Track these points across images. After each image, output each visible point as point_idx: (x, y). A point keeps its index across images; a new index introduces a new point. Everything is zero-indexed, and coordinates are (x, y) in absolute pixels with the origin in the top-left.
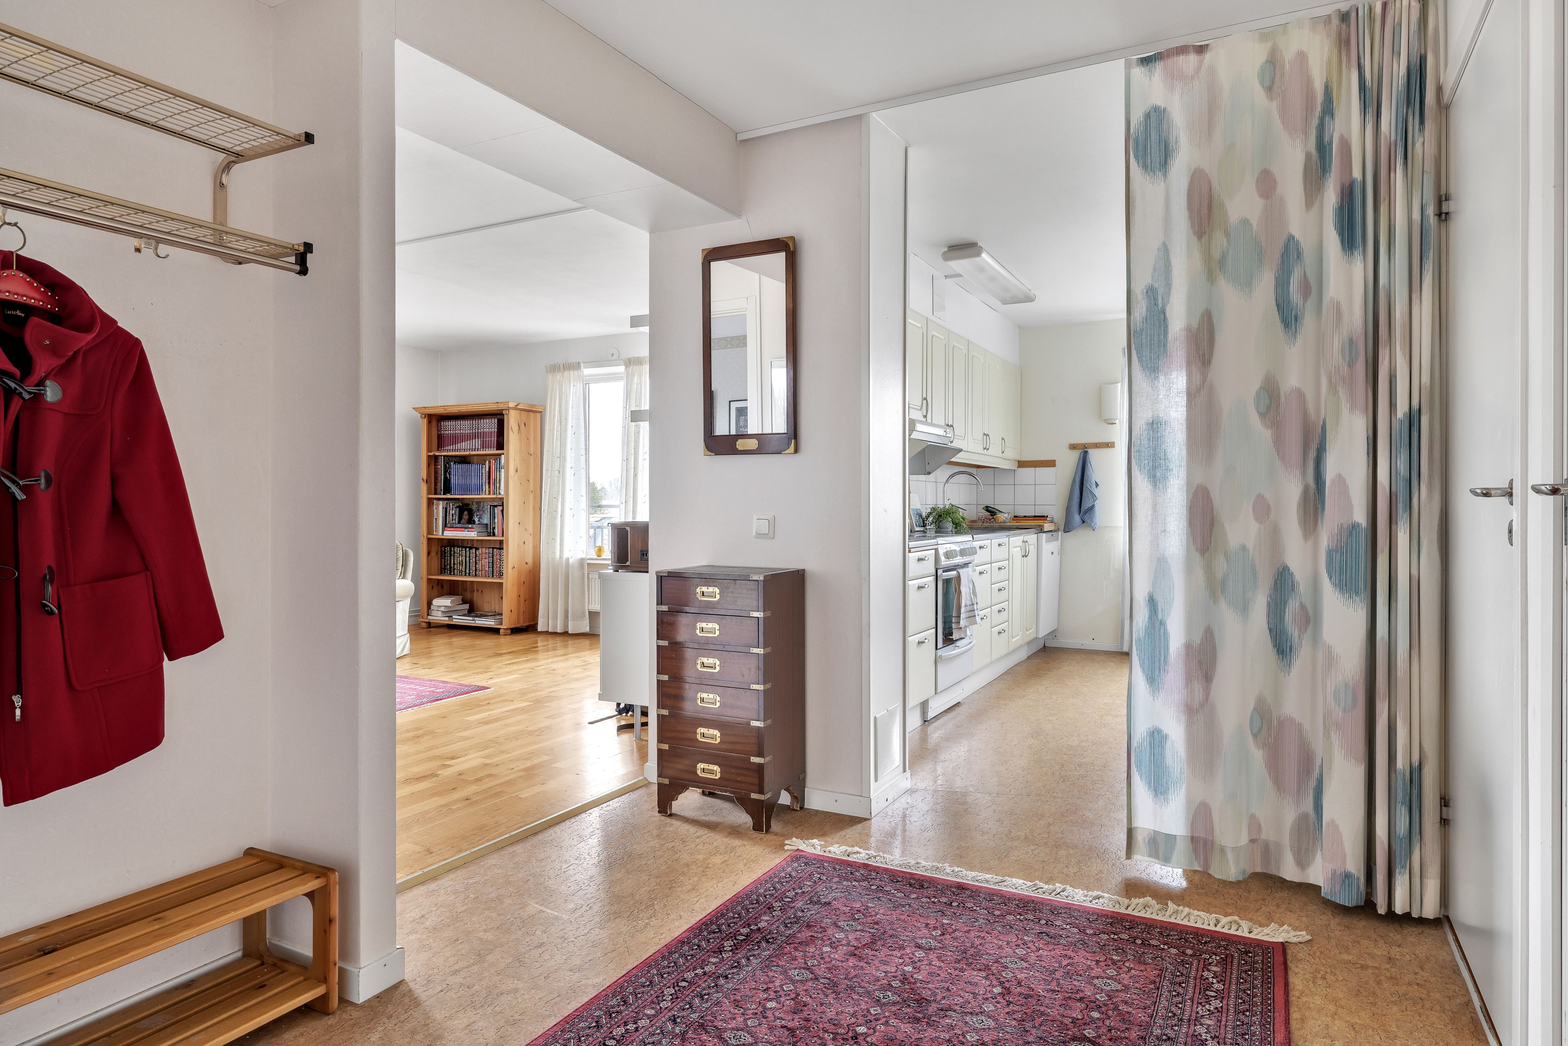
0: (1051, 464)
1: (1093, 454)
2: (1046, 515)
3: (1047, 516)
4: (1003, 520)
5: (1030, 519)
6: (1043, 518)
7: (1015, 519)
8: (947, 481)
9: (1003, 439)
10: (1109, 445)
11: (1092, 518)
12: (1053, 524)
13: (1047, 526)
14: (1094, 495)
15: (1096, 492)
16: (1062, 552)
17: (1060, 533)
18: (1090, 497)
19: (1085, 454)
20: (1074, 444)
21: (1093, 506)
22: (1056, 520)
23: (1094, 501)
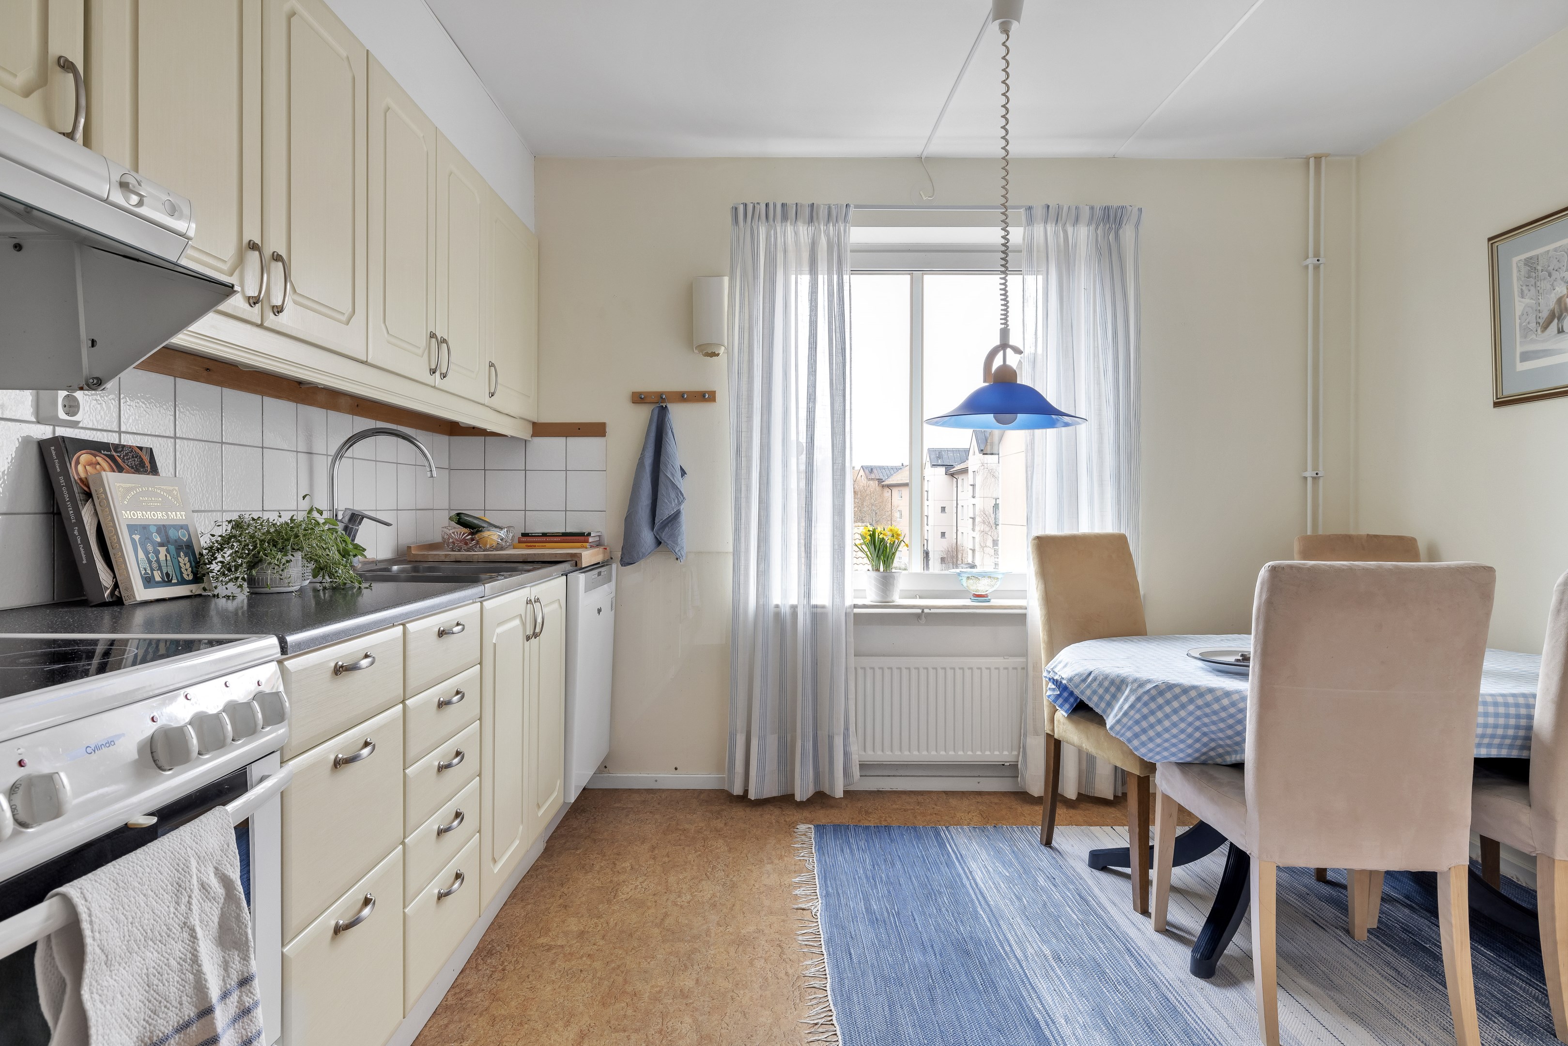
0: (597, 430)
1: (678, 414)
2: (586, 531)
3: (589, 534)
4: (495, 544)
5: (556, 539)
6: (580, 537)
7: (524, 539)
8: (339, 454)
9: (492, 365)
10: (706, 397)
11: (674, 536)
12: (601, 549)
13: (589, 556)
14: (678, 493)
15: (683, 485)
16: (617, 604)
17: (614, 566)
18: (673, 495)
19: (662, 412)
20: (640, 393)
21: (677, 514)
22: (606, 541)
23: (680, 504)
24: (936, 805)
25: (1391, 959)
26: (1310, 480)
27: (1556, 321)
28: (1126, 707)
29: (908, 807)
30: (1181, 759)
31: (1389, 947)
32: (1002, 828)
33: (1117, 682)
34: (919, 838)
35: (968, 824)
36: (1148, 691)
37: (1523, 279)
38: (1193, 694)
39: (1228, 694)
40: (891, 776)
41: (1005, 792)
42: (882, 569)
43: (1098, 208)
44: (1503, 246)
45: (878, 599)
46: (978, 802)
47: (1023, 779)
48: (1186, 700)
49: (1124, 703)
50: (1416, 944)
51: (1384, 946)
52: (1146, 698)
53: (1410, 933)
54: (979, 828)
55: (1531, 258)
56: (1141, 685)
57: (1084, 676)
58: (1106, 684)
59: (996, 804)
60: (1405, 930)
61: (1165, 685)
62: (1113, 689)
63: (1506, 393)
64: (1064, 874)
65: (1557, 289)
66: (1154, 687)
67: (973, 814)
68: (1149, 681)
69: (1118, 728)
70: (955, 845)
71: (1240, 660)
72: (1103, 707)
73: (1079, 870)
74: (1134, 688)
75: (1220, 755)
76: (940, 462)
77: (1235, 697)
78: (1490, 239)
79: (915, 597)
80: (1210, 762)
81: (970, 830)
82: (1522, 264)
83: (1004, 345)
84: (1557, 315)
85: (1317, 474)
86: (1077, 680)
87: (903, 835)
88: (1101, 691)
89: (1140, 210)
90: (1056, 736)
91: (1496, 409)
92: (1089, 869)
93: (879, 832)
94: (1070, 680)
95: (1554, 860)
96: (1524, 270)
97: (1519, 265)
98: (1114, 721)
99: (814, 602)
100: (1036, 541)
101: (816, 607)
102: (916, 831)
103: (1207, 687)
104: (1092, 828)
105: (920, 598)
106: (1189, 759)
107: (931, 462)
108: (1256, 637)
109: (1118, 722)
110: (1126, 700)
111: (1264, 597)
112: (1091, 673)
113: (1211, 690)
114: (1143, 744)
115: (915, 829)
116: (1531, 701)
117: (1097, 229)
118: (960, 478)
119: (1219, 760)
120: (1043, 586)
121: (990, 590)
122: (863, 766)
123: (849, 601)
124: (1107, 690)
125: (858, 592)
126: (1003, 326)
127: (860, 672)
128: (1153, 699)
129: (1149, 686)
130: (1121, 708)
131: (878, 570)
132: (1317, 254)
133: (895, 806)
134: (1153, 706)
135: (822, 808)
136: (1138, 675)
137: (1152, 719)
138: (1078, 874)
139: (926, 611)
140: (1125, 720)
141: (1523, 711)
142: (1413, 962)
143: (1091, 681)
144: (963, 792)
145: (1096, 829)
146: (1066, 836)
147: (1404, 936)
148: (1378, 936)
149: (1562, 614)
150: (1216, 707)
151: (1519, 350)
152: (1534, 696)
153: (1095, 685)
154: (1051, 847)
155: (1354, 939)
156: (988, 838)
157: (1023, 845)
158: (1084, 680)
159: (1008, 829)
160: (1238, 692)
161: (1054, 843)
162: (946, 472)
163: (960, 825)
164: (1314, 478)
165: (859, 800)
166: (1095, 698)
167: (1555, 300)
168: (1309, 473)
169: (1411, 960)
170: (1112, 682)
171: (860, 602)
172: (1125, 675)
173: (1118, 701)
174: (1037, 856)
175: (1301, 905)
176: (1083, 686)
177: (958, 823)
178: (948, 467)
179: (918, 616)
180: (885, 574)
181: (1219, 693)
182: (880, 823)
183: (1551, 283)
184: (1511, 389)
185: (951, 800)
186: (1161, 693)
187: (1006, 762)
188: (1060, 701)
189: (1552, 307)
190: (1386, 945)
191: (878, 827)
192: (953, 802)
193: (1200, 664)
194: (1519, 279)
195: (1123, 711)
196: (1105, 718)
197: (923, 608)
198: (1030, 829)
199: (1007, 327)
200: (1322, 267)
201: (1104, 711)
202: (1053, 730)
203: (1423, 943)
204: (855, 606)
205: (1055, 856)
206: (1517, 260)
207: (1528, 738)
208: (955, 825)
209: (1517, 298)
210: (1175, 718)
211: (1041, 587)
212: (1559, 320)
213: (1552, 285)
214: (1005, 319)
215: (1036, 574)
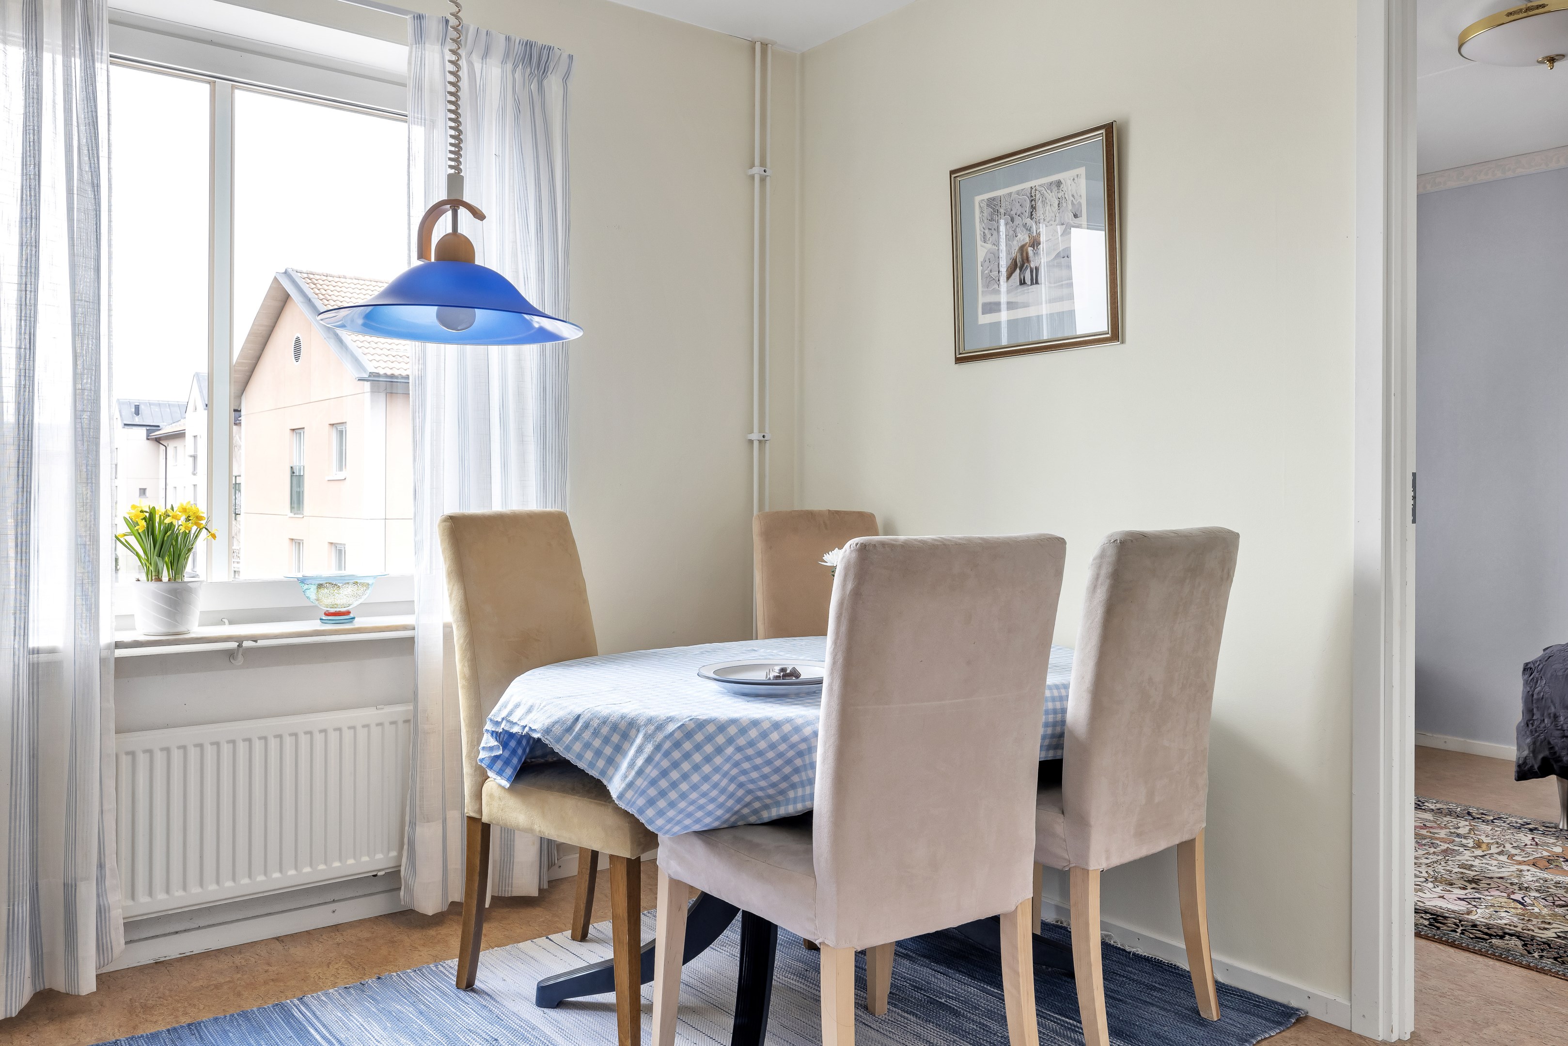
24: (269, 964)
25: (919, 1029)
26: (756, 444)
27: (1018, 270)
28: (640, 762)
29: (221, 980)
30: (707, 825)
31: (910, 1014)
32: (391, 977)
33: (623, 725)
34: (259, 1030)
35: (334, 985)
36: (672, 734)
37: (985, 221)
38: (732, 730)
39: (777, 725)
40: (181, 932)
41: (376, 918)
42: (165, 579)
43: (517, 42)
44: (965, 181)
45: (161, 629)
46: (338, 944)
47: (410, 891)
48: (724, 740)
49: (636, 757)
50: (932, 1002)
51: (906, 1015)
52: (667, 745)
53: (921, 989)
54: (353, 987)
55: (994, 199)
56: (660, 727)
57: (569, 723)
58: (605, 730)
59: (367, 940)
60: (917, 988)
61: (694, 723)
62: (616, 738)
63: (968, 348)
64: (508, 1028)
65: (1019, 236)
66: (679, 728)
67: (337, 966)
68: (670, 719)
69: (629, 795)
70: (324, 1026)
71: (780, 677)
72: (601, 767)
73: (526, 1016)
74: (649, 732)
75: (755, 812)
76: (137, 420)
77: (787, 728)
78: (952, 172)
79: (221, 622)
80: (739, 823)
81: (339, 993)
82: (984, 205)
83: (455, 203)
84: (1019, 265)
85: (764, 437)
86: (558, 730)
87: (225, 1032)
88: (597, 743)
89: (571, 57)
90: (485, 819)
91: (957, 365)
92: (539, 1011)
93: (179, 1038)
94: (548, 731)
95: (1088, 871)
96: (987, 211)
97: (982, 205)
98: (623, 785)
99: (34, 642)
100: (448, 524)
101: (37, 651)
102: (249, 1020)
103: (749, 719)
104: (521, 945)
105: (231, 623)
106: (716, 824)
107: (122, 420)
108: (835, 642)
109: (630, 785)
110: (640, 750)
111: (850, 586)
112: (578, 717)
113: (755, 723)
114: (661, 813)
115: (244, 1015)
116: (1063, 692)
117: (514, 71)
118: (171, 445)
119: (753, 819)
120: (461, 592)
121: (356, 604)
122: (130, 925)
123: (107, 637)
124: (606, 740)
125: (124, 620)
126: (452, 171)
127: (125, 761)
128: (677, 745)
129: (671, 727)
130: (632, 765)
131: (159, 579)
132: (763, 164)
133: (195, 984)
134: (676, 755)
135: (52, 1020)
136: (652, 713)
137: (675, 775)
138: (527, 1022)
139: (246, 644)
140: (639, 782)
141: (1058, 705)
142: (940, 1026)
143: (580, 729)
144: (308, 932)
145: (526, 946)
146: (489, 966)
147: (918, 995)
148: (895, 1004)
149: (1099, 591)
150: (762, 745)
151: (982, 300)
152: (1066, 687)
153: (587, 735)
154: (473, 990)
155: (874, 1016)
156: (374, 999)
157: (431, 997)
158: (569, 729)
159: (400, 977)
160: (789, 721)
161: (478, 984)
162: (148, 436)
163: (321, 989)
164: (760, 441)
165: (123, 988)
166: (589, 755)
167: (1017, 248)
168: (755, 436)
169: (937, 1024)
170: (615, 727)
171: (127, 637)
172: (633, 714)
173: (625, 754)
174: (460, 1010)
175: (805, 988)
176: (568, 739)
177: (316, 988)
178: (151, 428)
179: (230, 654)
180: (174, 585)
181: (766, 725)
182: (177, 1022)
183: (1013, 229)
184: (972, 346)
185: (292, 950)
186: (689, 735)
187: (380, 870)
188: (499, 764)
189: (1014, 255)
190: (907, 1012)
191: (175, 1029)
192: (298, 952)
193: (715, 686)
194: (981, 221)
195: (636, 768)
196: (605, 783)
197: (240, 640)
198: (434, 969)
199: (459, 173)
200: (768, 179)
201: (603, 772)
202: (480, 811)
203: (937, 999)
204: (118, 645)
205: (484, 1003)
206: (980, 199)
207: (1061, 735)
208: (313, 991)
209: (979, 242)
210: (707, 769)
211: (457, 593)
212: (1020, 271)
213: (1015, 231)
214: (457, 160)
215: (449, 574)
